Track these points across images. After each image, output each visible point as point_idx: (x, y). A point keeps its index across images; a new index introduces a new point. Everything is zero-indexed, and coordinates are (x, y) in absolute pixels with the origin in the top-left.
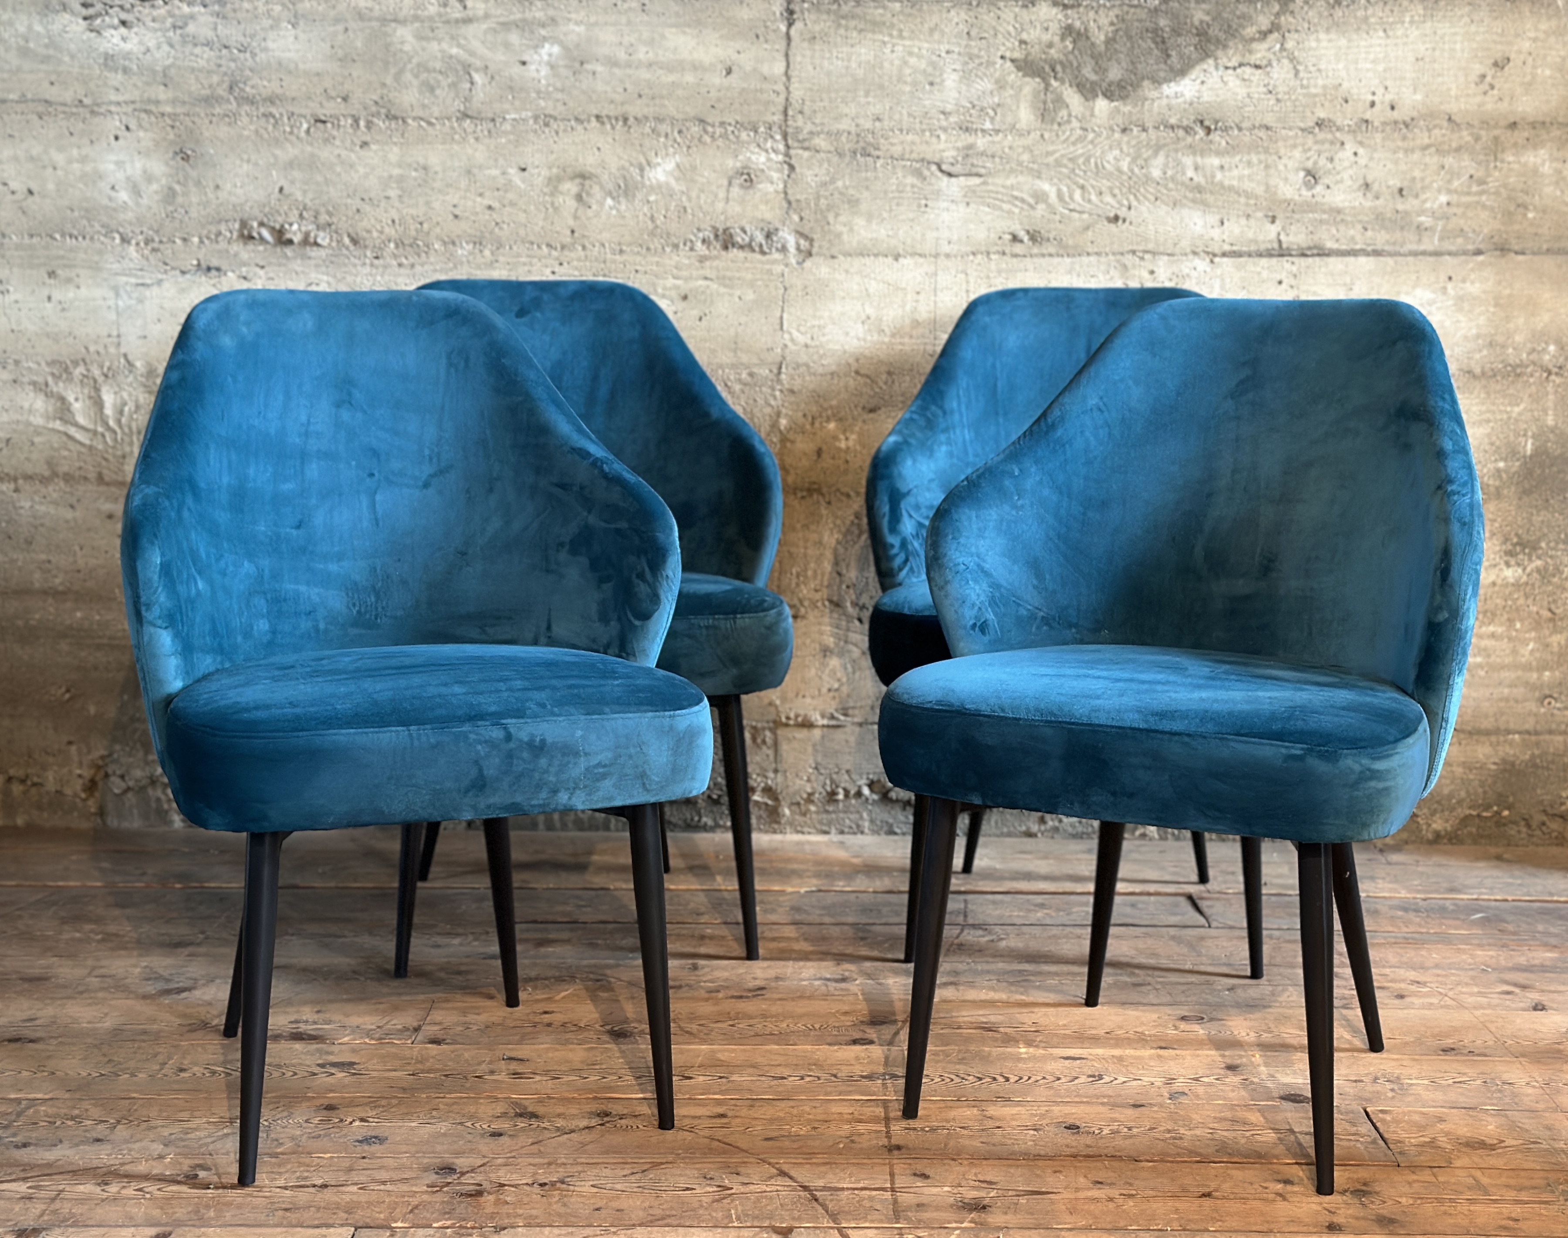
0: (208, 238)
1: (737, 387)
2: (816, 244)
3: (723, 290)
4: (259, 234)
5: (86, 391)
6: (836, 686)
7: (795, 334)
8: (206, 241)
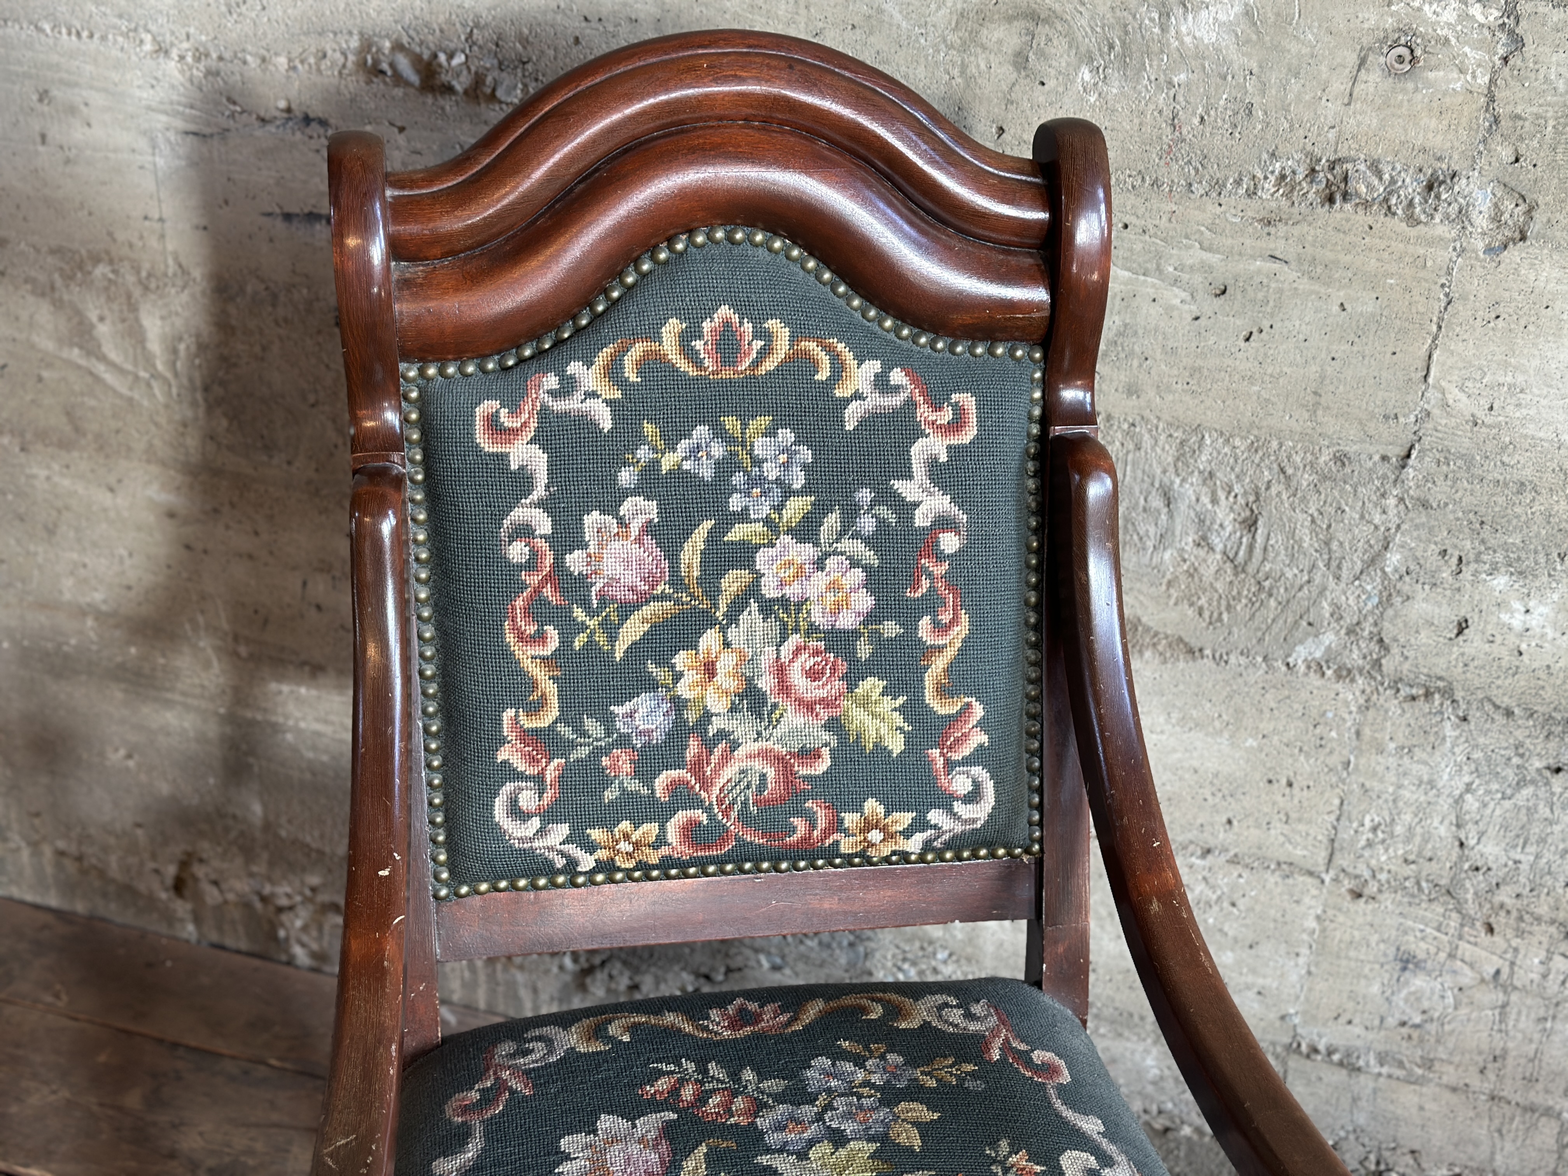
0: (302, 62)
1: (1306, 479)
2: (1540, 217)
3: (1304, 284)
4: (392, 65)
5: (115, 307)
6: (1417, 1019)
7: (1453, 394)
8: (300, 66)
